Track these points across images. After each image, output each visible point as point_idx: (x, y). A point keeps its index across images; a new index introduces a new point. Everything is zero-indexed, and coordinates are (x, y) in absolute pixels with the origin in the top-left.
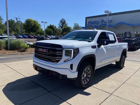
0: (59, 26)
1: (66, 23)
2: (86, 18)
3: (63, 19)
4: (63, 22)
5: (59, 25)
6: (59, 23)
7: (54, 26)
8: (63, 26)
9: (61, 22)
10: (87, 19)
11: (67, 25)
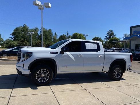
0: (105, 38)
1: (114, 35)
2: (130, 27)
3: (110, 30)
4: (111, 34)
5: (106, 36)
6: (106, 35)
7: (99, 38)
8: (110, 37)
9: (108, 33)
10: (132, 29)
11: (115, 36)
